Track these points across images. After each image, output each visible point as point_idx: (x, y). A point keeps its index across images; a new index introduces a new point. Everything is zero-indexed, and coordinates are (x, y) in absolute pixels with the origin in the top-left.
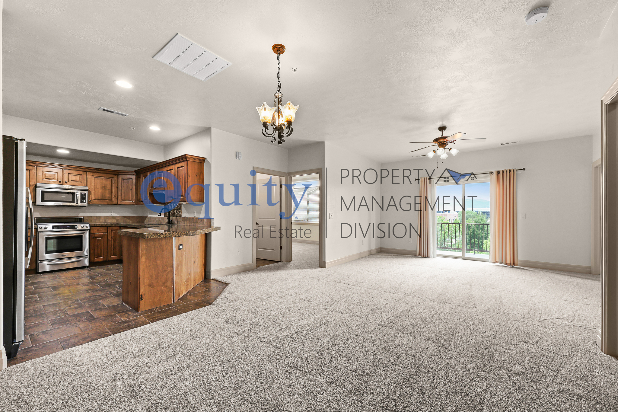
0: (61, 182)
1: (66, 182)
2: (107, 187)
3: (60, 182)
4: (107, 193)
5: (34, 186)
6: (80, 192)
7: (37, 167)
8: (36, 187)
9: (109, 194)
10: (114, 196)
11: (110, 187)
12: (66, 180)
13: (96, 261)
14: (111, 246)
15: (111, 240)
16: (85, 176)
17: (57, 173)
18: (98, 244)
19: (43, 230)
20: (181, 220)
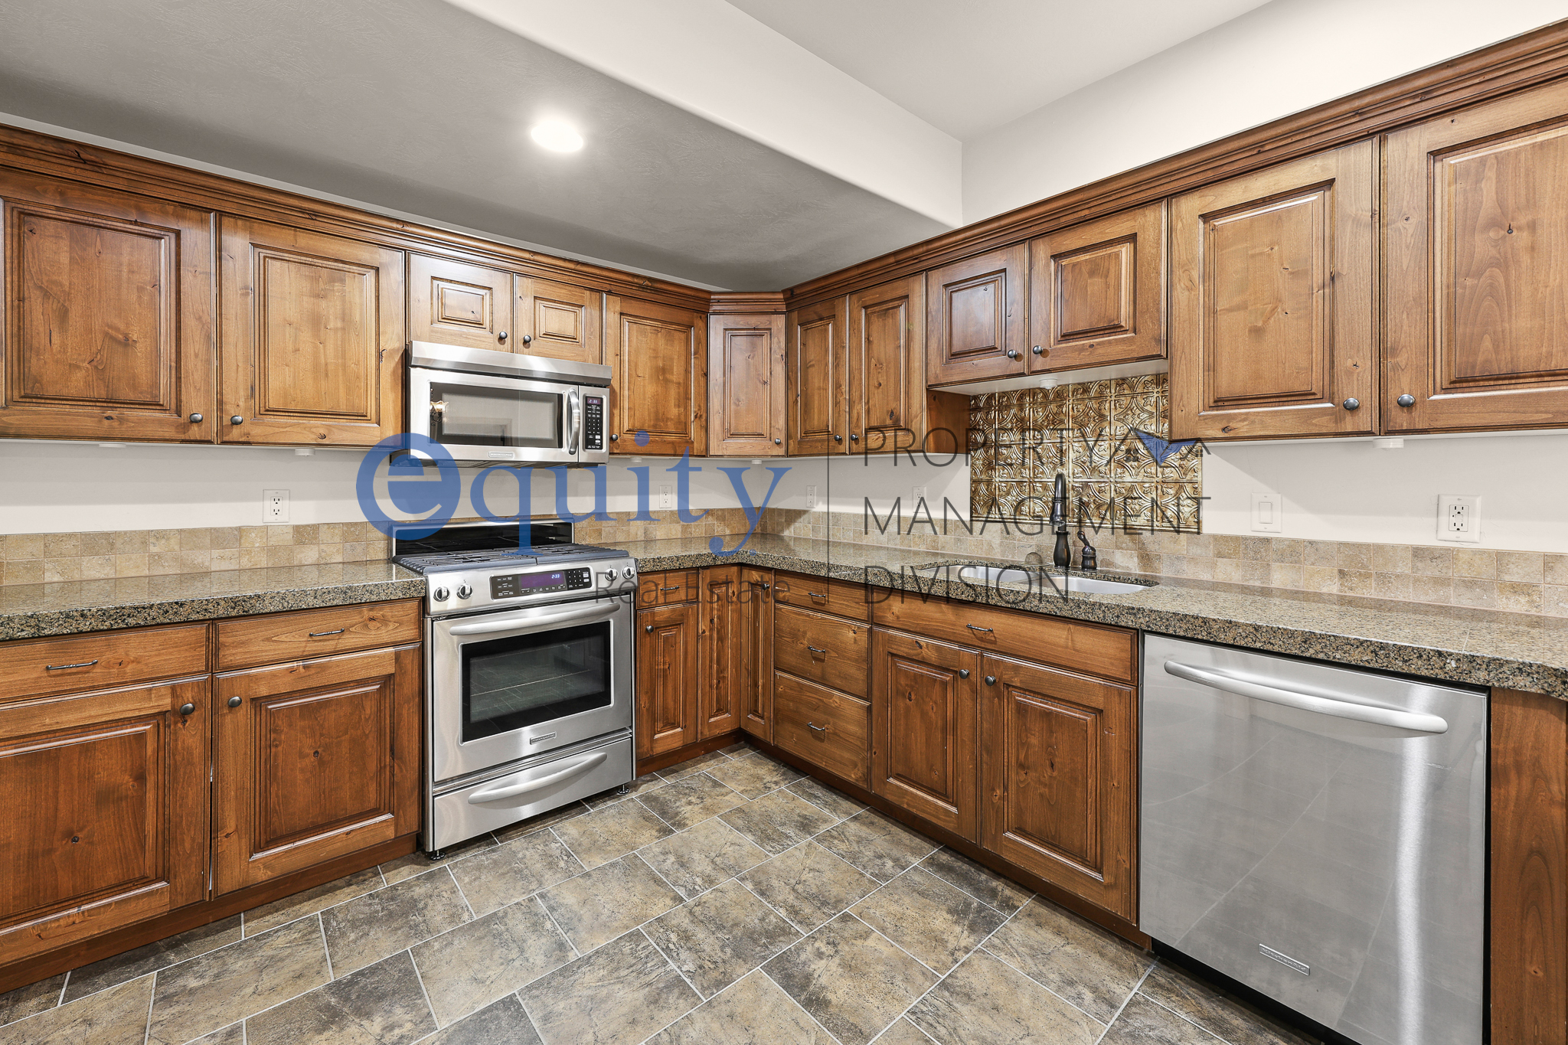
0: (508, 340)
1: (526, 343)
2: (672, 374)
3: (501, 339)
4: (672, 402)
5: (397, 357)
6: (584, 390)
7: (407, 252)
8: (406, 360)
9: (679, 407)
10: (696, 417)
11: (682, 369)
12: (524, 331)
13: (659, 749)
14: (711, 667)
15: (711, 637)
16: (596, 313)
17: (491, 294)
18: (664, 663)
19: (453, 603)
20: (1196, 551)
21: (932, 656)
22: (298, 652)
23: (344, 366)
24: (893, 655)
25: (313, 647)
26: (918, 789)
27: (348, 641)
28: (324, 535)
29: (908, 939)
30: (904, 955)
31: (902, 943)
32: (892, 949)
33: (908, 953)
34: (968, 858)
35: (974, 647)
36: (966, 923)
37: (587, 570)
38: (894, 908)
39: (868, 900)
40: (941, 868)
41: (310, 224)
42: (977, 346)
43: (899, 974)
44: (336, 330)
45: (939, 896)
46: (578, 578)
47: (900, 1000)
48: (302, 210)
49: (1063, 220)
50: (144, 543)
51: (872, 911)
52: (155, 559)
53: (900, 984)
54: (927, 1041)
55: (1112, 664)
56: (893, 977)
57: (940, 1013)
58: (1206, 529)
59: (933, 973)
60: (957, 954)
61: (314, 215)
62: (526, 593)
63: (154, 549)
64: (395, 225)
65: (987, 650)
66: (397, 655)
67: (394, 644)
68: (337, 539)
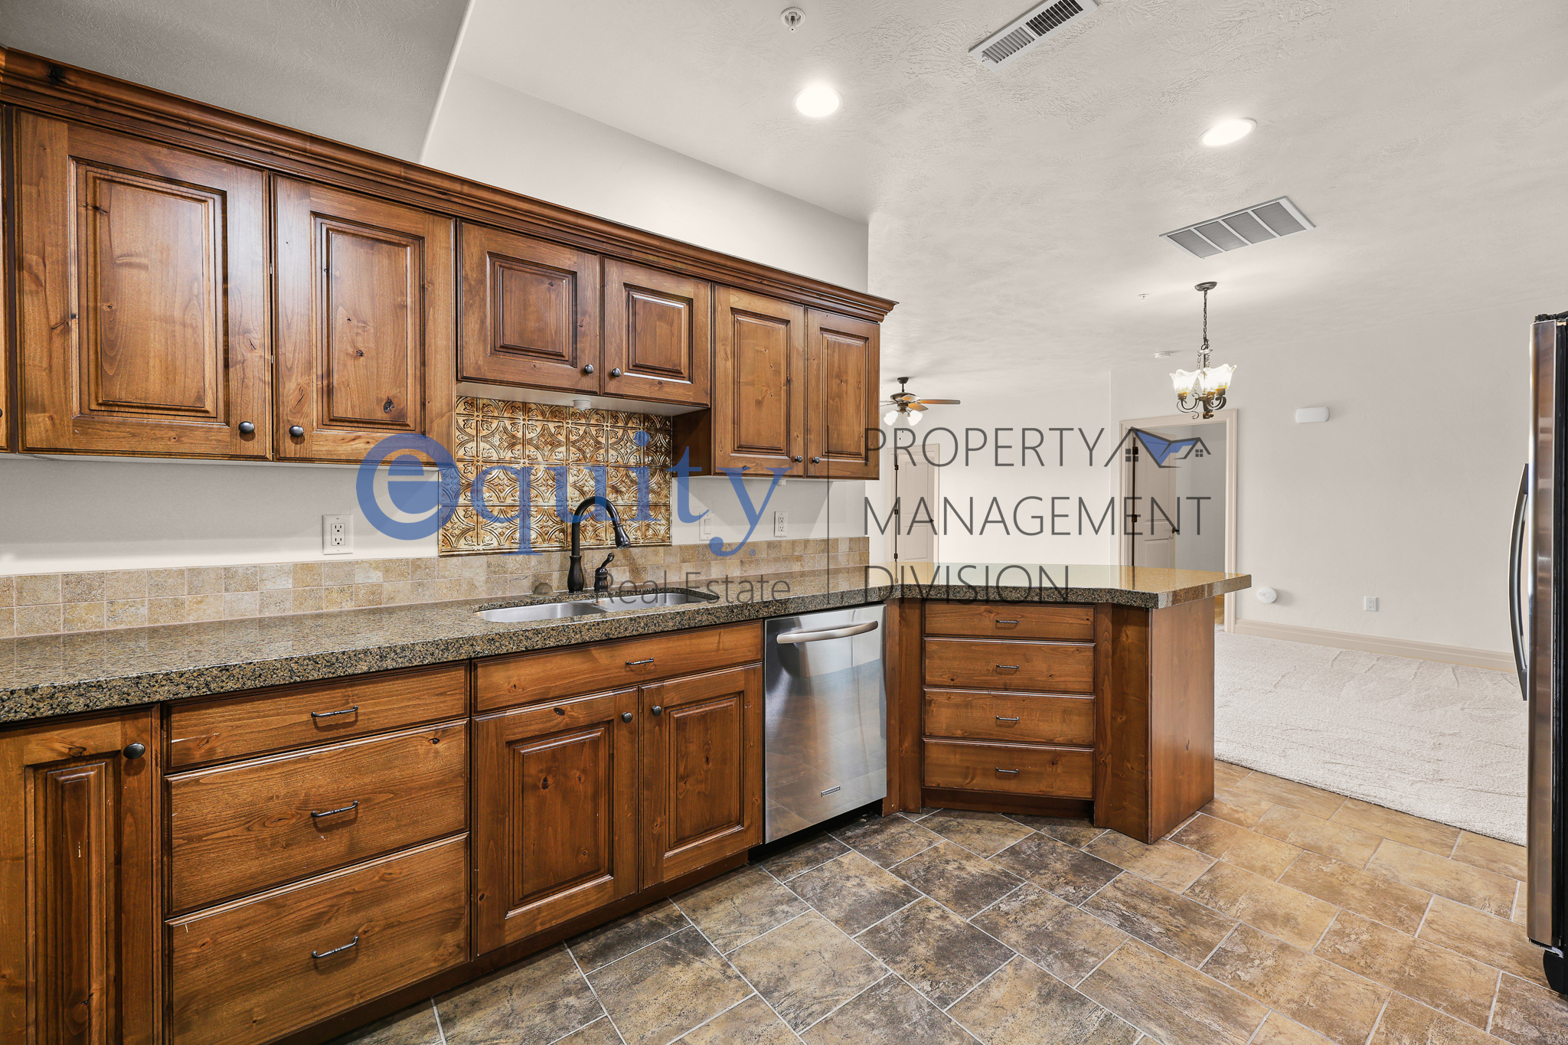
20: (670, 559)
21: (582, 717)
24: (510, 743)
26: (554, 893)
29: (701, 1009)
30: (723, 1018)
31: (705, 1016)
32: (713, 1026)
33: (720, 1012)
34: (597, 928)
35: (629, 685)
36: (691, 956)
38: (651, 1012)
39: (627, 1035)
40: (603, 953)
42: (539, 346)
43: (748, 1027)
45: (645, 967)
47: (781, 1034)
49: (634, 254)
51: (648, 1034)
53: (760, 1029)
54: (827, 1022)
55: (749, 651)
56: (751, 1033)
57: (798, 1005)
58: (675, 542)
59: (751, 998)
60: (729, 972)
65: (645, 682)
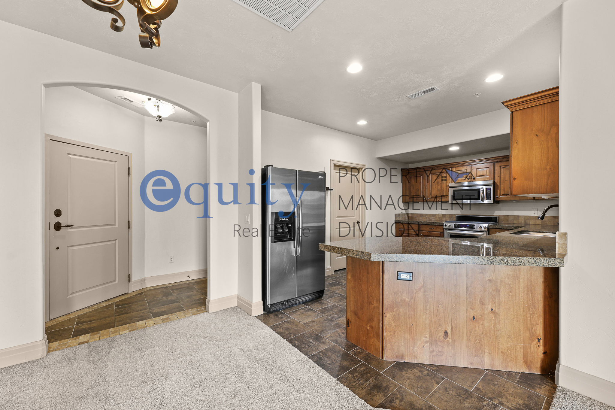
0: (470, 179)
1: (474, 179)
6: (485, 188)
12: (474, 176)
16: (492, 168)
19: (447, 227)
22: (428, 230)
23: (441, 189)
25: (430, 230)
27: (434, 230)
28: (446, 216)
37: (475, 225)
41: (437, 168)
44: (440, 184)
46: (472, 227)
48: (436, 167)
50: (425, 215)
52: (426, 218)
61: (437, 167)
62: (460, 228)
63: (426, 216)
64: (448, 164)
66: (440, 234)
67: (440, 232)
68: (448, 217)
